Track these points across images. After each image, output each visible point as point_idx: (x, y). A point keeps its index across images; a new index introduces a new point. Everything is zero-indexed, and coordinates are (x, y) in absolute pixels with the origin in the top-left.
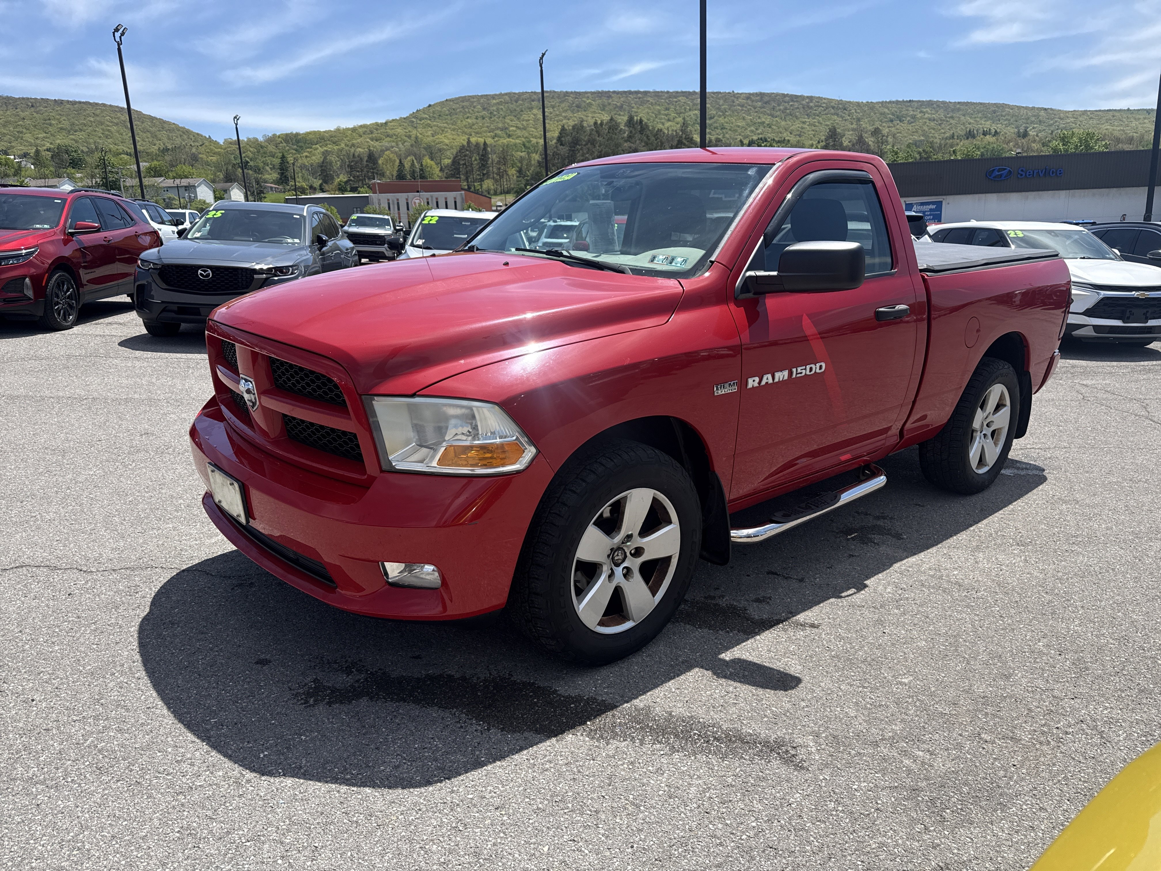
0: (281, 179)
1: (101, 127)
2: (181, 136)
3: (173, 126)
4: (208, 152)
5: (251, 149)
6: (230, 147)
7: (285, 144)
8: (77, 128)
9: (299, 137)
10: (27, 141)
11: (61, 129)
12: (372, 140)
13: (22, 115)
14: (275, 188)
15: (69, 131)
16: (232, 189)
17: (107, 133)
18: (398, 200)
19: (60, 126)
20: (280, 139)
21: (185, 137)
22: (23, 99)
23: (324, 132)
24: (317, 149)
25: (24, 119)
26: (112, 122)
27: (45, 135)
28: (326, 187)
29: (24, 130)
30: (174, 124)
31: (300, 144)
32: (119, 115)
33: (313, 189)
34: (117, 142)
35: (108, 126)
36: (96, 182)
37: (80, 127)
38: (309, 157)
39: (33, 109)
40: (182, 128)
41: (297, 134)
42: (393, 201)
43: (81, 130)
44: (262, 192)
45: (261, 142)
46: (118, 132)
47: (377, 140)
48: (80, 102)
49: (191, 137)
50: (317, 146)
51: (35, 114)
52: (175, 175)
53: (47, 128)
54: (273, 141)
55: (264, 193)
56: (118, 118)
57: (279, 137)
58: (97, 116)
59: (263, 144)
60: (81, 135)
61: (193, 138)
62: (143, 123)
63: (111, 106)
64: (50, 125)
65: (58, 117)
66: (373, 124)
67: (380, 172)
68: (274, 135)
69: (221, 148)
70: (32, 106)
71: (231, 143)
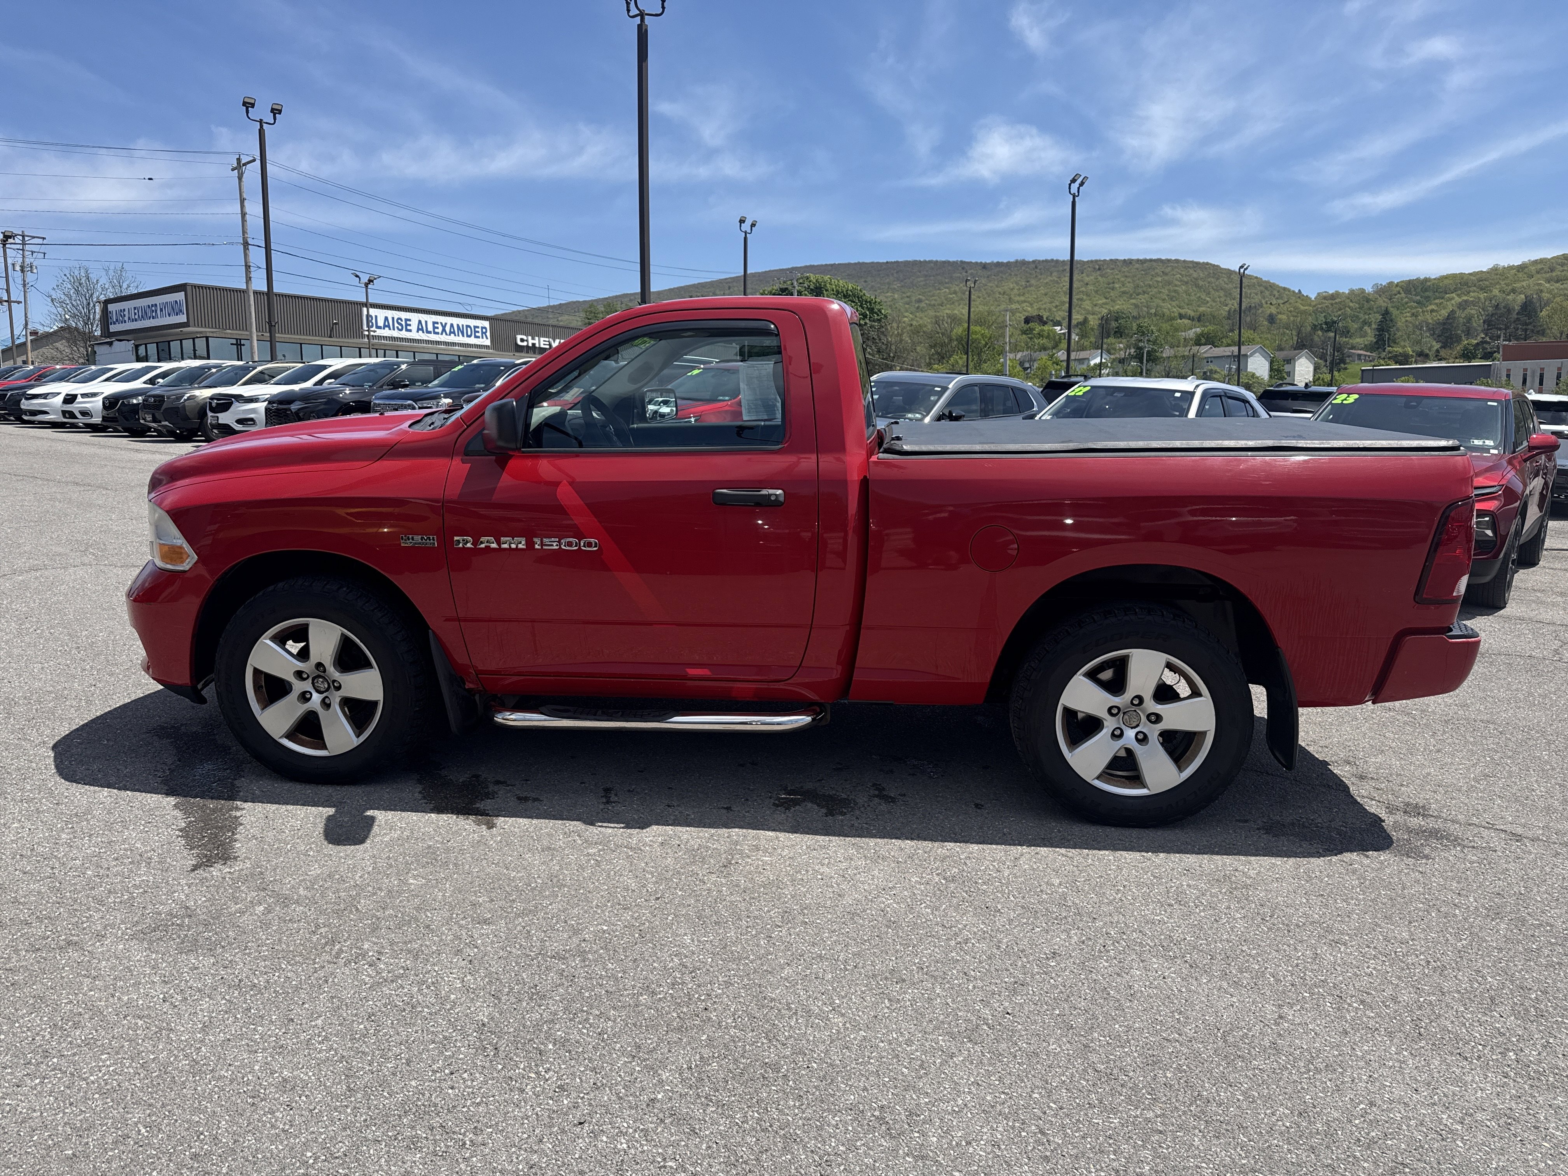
0: (1376, 342)
1: (1167, 287)
2: (1261, 293)
3: (1255, 281)
4: (1291, 312)
5: (1351, 304)
6: (1322, 303)
7: (1403, 295)
8: (1140, 290)
9: (1429, 284)
10: (1085, 309)
11: (1124, 292)
12: (1548, 281)
13: (1087, 279)
14: (1365, 356)
15: (1131, 295)
16: (1299, 358)
17: (1173, 294)
18: (1542, 369)
19: (1122, 290)
20: (1398, 289)
21: (1267, 293)
22: (1092, 261)
23: (1470, 274)
24: (1453, 298)
25: (1087, 284)
26: (1181, 281)
27: (1104, 300)
28: (1443, 353)
29: (1085, 297)
30: (1256, 278)
31: (1427, 294)
32: (1191, 271)
33: (1423, 356)
34: (1182, 304)
35: (1176, 286)
36: (1130, 354)
37: (1144, 289)
38: (1436, 311)
39: (1098, 273)
40: (1266, 282)
41: (1426, 280)
42: (1533, 373)
43: (1144, 292)
44: (1342, 361)
45: (1369, 294)
46: (1186, 292)
47: (1557, 282)
48: (1151, 260)
49: (1275, 293)
50: (1454, 295)
51: (1100, 278)
52: (1229, 342)
53: (1109, 292)
54: (1387, 291)
55: (1345, 364)
56: (1190, 276)
57: (1397, 285)
58: (1166, 274)
59: (1370, 297)
60: (1143, 298)
61: (1277, 294)
62: (1218, 279)
63: (1184, 261)
64: (1113, 289)
65: (1123, 279)
66: (1557, 257)
67: (1539, 328)
68: (1391, 283)
69: (1310, 305)
70: (1099, 269)
71: (1325, 298)
